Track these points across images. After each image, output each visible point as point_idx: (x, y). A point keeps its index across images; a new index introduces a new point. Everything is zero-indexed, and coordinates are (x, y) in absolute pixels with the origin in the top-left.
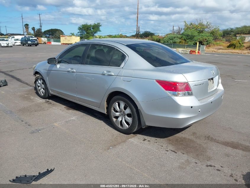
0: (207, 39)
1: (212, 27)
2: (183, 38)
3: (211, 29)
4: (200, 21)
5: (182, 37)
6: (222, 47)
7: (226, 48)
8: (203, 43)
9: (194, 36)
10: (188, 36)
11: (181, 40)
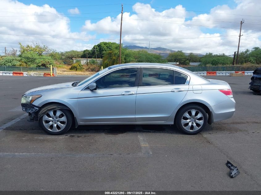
0: (50, 62)
1: (50, 50)
2: (23, 61)
3: (49, 52)
4: (37, 44)
5: (21, 60)
6: (65, 70)
7: (69, 70)
8: (46, 66)
9: (35, 59)
10: (28, 58)
11: (21, 63)
